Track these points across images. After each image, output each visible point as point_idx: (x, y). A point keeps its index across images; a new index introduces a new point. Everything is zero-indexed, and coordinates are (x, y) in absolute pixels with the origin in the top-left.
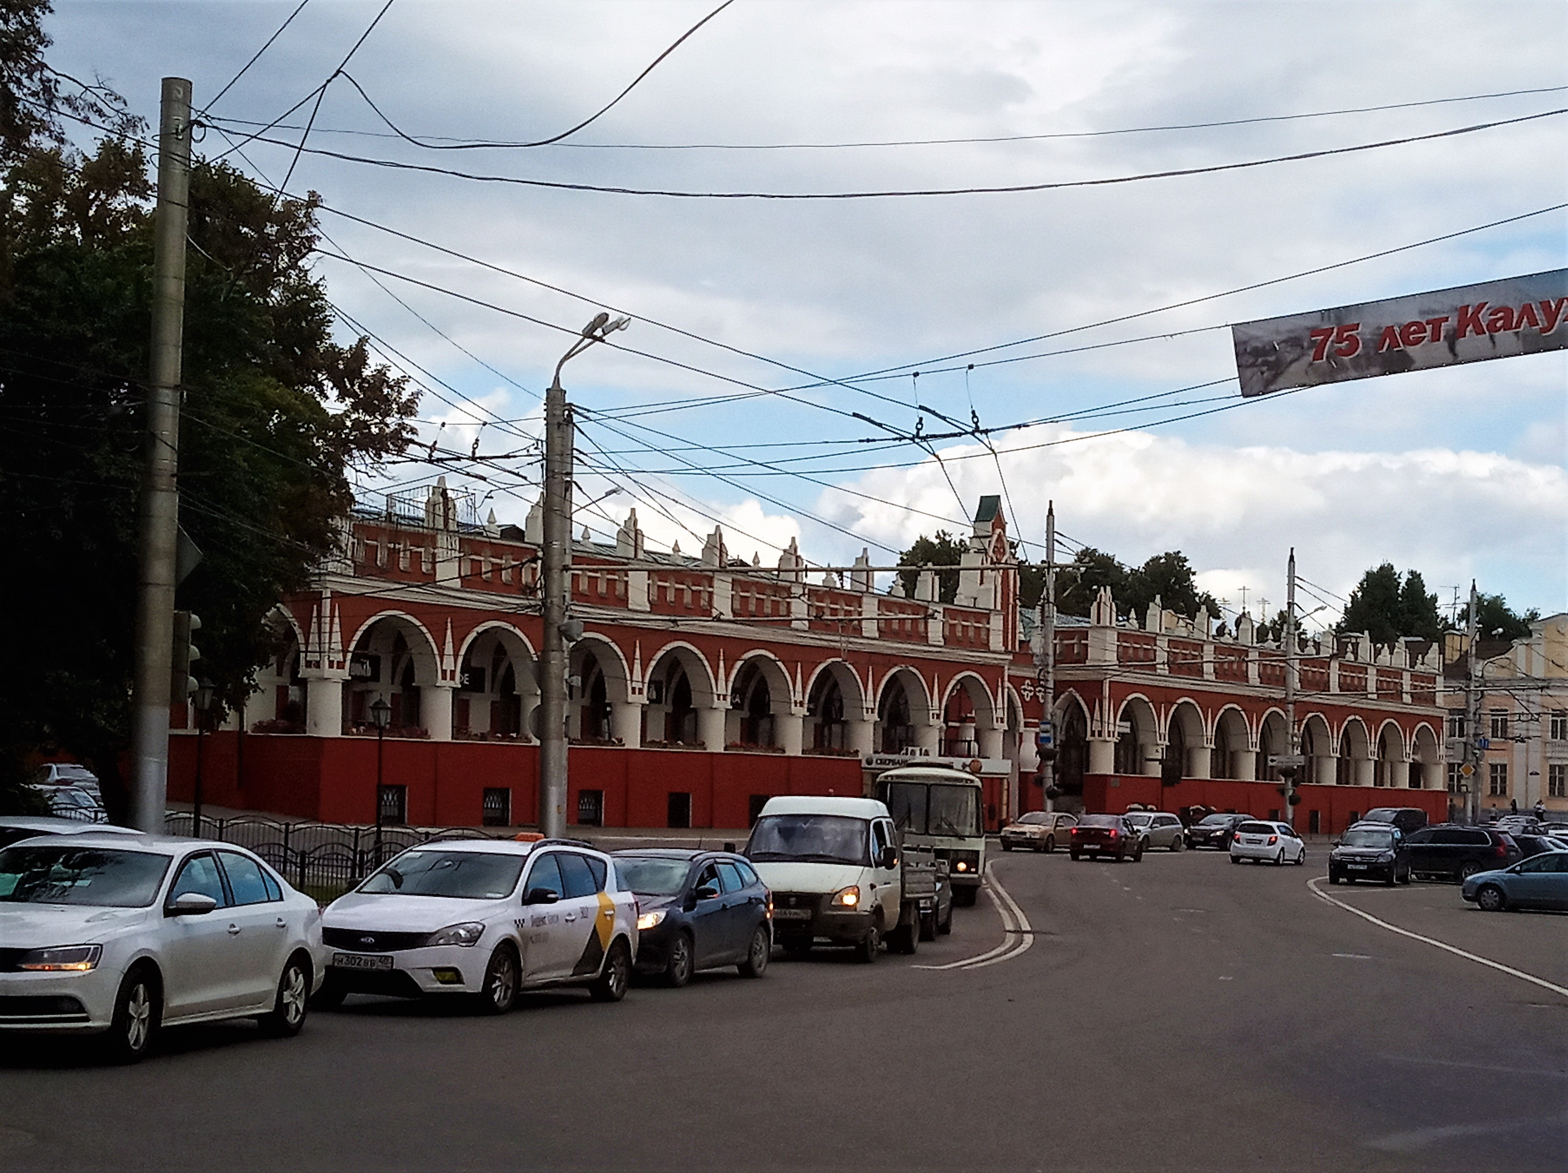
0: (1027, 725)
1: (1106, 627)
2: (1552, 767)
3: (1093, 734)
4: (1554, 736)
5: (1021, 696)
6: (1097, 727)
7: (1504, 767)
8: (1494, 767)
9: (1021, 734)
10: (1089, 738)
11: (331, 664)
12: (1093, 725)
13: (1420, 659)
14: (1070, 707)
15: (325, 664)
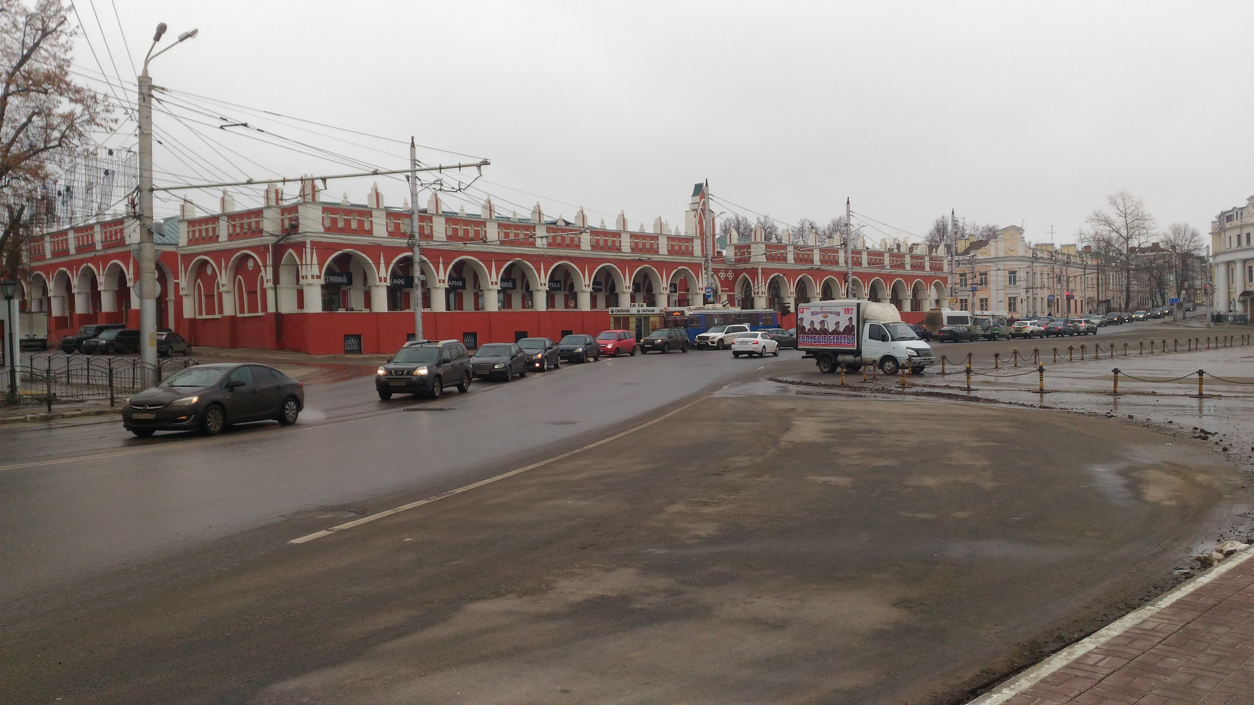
0: (722, 291)
1: (759, 243)
2: (1010, 299)
3: (755, 293)
4: (1010, 283)
5: (719, 278)
6: (756, 291)
7: (986, 300)
8: (982, 300)
9: (720, 296)
10: (753, 295)
11: (313, 277)
12: (755, 289)
13: (934, 250)
14: (745, 282)
15: (309, 277)
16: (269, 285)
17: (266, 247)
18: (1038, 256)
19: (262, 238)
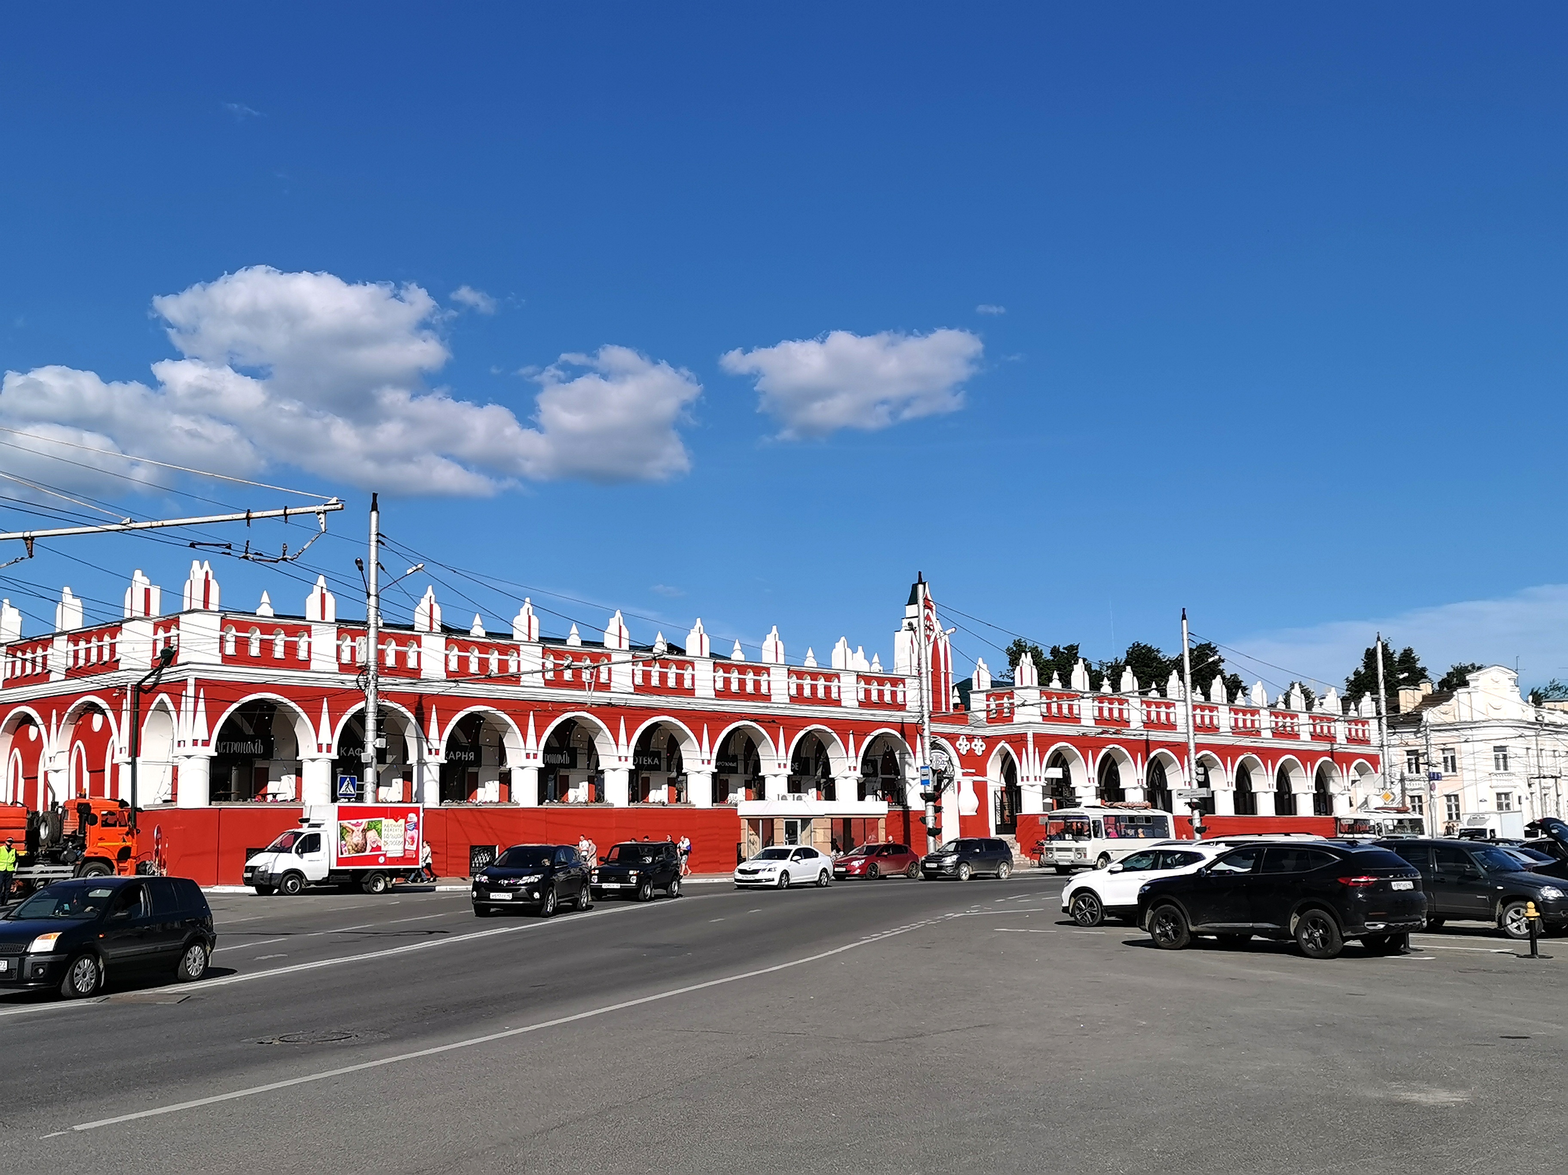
0: (964, 774)
1: (1028, 687)
2: (1498, 796)
3: (1022, 779)
4: (1498, 768)
5: (957, 750)
6: (1025, 774)
7: (1457, 797)
8: (1449, 798)
9: (959, 783)
10: (1019, 783)
11: (195, 742)
12: (1022, 771)
13: (1353, 706)
14: (1006, 758)
15: (189, 743)
16: (122, 758)
17: (122, 689)
18: (1546, 721)
19: (116, 674)
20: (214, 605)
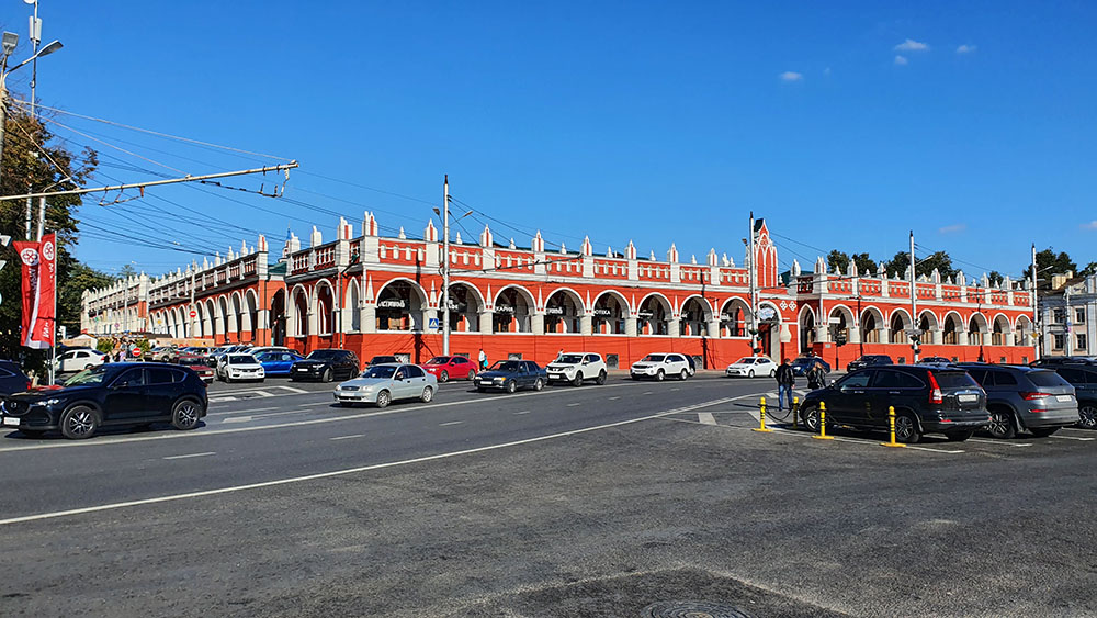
1: (821, 274)
3: (816, 324)
5: (780, 308)
9: (781, 325)
11: (368, 302)
12: (816, 320)
14: (808, 313)
15: (365, 302)
16: (336, 308)
17: (336, 275)
19: (334, 268)
20: (376, 234)
